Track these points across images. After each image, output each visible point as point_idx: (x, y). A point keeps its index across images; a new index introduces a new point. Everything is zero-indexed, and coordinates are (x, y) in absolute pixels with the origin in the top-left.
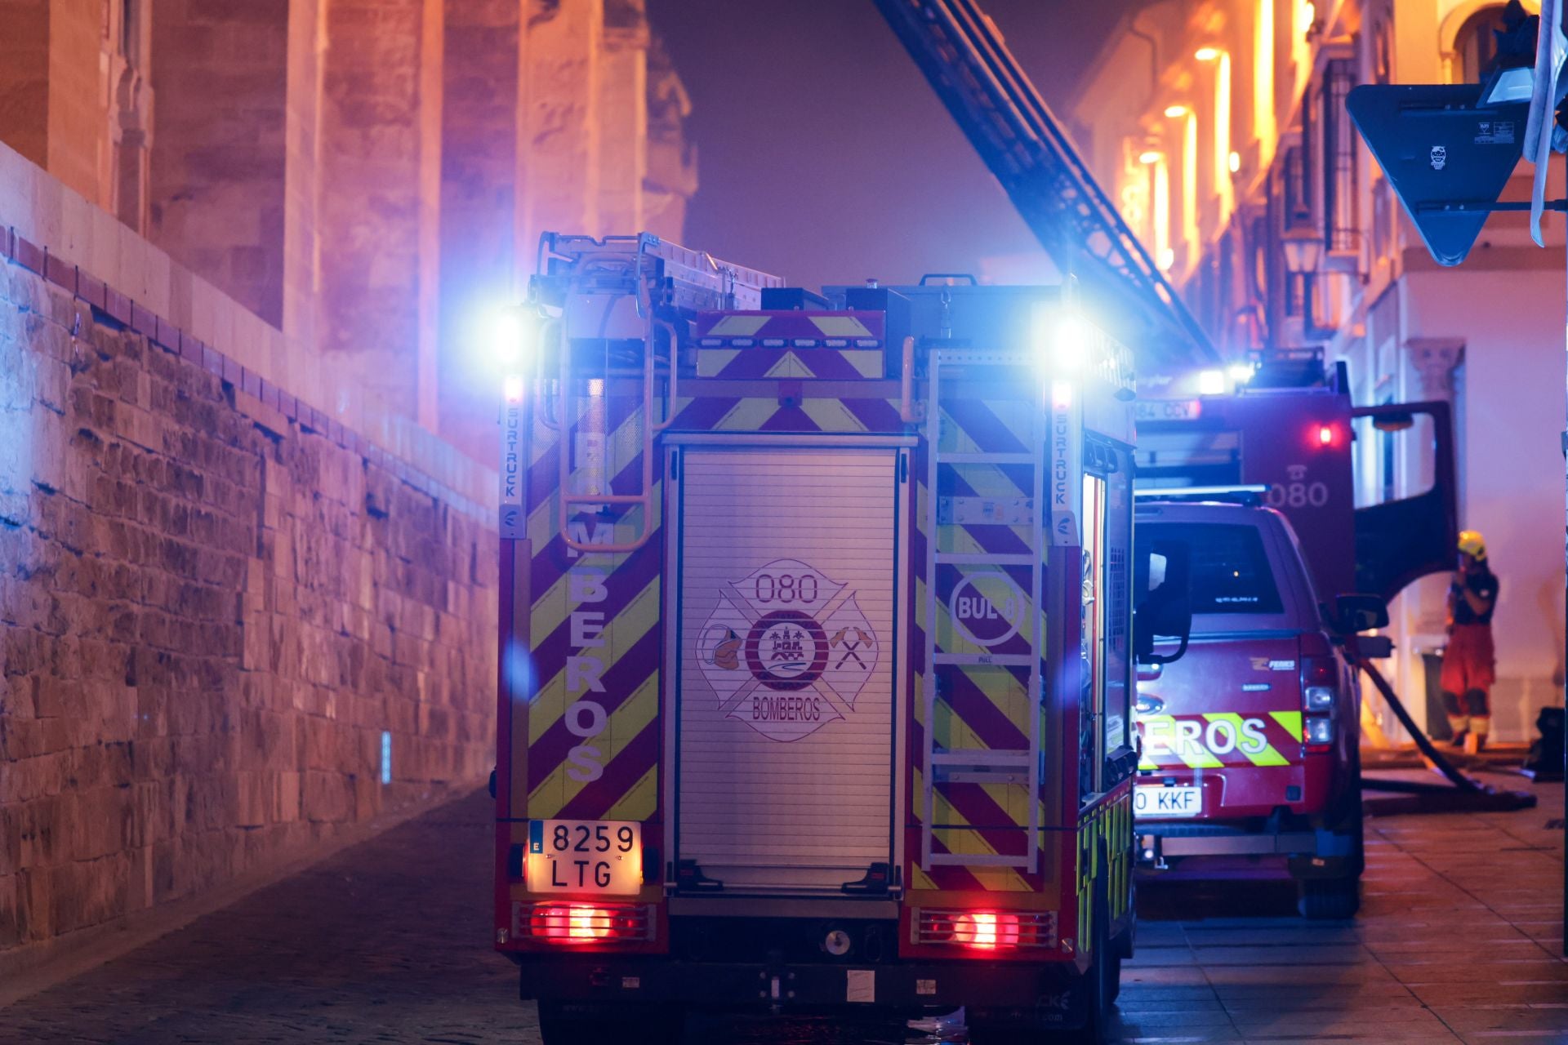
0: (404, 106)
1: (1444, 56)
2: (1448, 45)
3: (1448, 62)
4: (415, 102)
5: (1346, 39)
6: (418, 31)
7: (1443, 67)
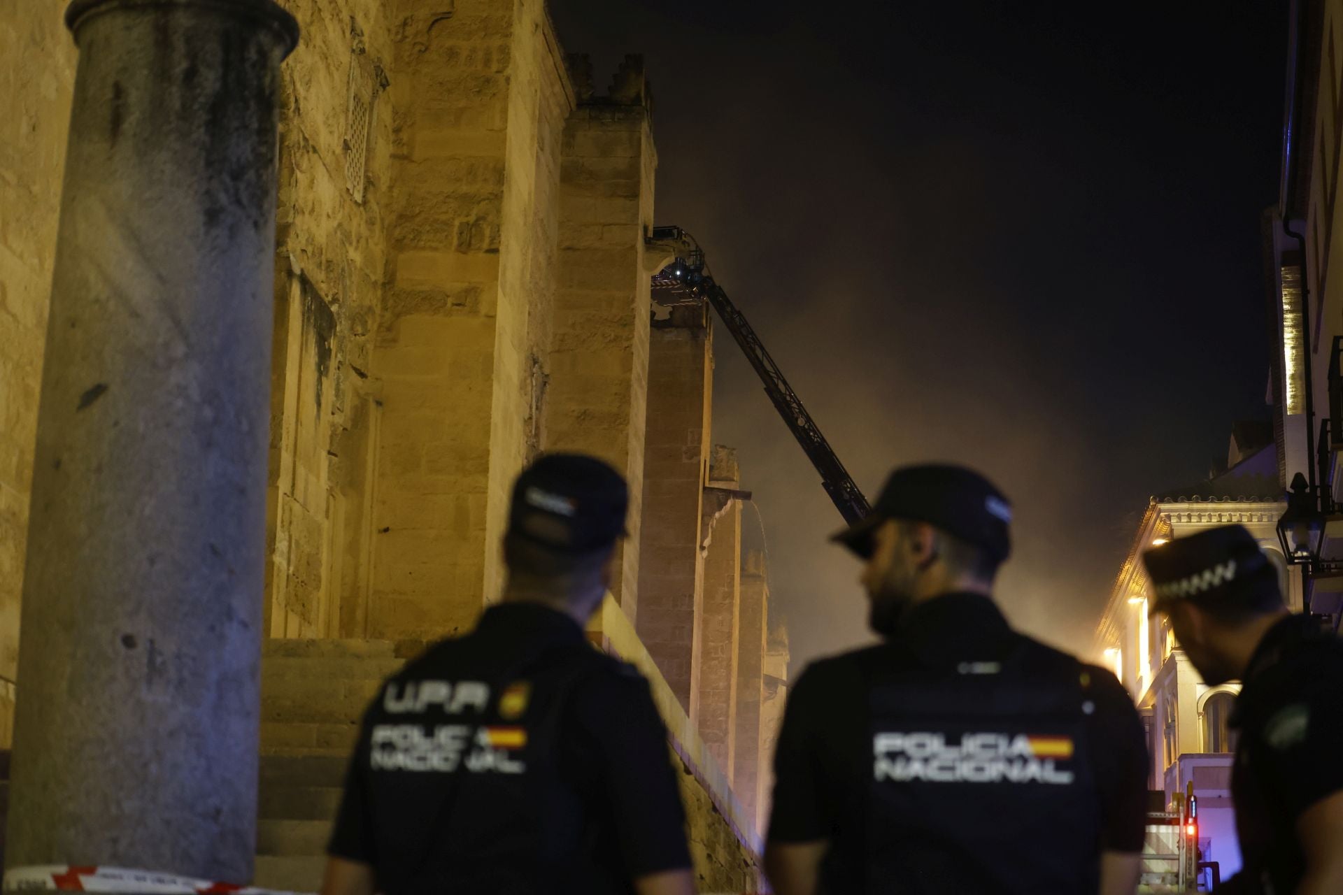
0: (721, 734)
1: (1199, 714)
2: (1201, 710)
3: (1201, 717)
4: (726, 733)
5: (1150, 707)
6: (727, 701)
7: (1199, 719)
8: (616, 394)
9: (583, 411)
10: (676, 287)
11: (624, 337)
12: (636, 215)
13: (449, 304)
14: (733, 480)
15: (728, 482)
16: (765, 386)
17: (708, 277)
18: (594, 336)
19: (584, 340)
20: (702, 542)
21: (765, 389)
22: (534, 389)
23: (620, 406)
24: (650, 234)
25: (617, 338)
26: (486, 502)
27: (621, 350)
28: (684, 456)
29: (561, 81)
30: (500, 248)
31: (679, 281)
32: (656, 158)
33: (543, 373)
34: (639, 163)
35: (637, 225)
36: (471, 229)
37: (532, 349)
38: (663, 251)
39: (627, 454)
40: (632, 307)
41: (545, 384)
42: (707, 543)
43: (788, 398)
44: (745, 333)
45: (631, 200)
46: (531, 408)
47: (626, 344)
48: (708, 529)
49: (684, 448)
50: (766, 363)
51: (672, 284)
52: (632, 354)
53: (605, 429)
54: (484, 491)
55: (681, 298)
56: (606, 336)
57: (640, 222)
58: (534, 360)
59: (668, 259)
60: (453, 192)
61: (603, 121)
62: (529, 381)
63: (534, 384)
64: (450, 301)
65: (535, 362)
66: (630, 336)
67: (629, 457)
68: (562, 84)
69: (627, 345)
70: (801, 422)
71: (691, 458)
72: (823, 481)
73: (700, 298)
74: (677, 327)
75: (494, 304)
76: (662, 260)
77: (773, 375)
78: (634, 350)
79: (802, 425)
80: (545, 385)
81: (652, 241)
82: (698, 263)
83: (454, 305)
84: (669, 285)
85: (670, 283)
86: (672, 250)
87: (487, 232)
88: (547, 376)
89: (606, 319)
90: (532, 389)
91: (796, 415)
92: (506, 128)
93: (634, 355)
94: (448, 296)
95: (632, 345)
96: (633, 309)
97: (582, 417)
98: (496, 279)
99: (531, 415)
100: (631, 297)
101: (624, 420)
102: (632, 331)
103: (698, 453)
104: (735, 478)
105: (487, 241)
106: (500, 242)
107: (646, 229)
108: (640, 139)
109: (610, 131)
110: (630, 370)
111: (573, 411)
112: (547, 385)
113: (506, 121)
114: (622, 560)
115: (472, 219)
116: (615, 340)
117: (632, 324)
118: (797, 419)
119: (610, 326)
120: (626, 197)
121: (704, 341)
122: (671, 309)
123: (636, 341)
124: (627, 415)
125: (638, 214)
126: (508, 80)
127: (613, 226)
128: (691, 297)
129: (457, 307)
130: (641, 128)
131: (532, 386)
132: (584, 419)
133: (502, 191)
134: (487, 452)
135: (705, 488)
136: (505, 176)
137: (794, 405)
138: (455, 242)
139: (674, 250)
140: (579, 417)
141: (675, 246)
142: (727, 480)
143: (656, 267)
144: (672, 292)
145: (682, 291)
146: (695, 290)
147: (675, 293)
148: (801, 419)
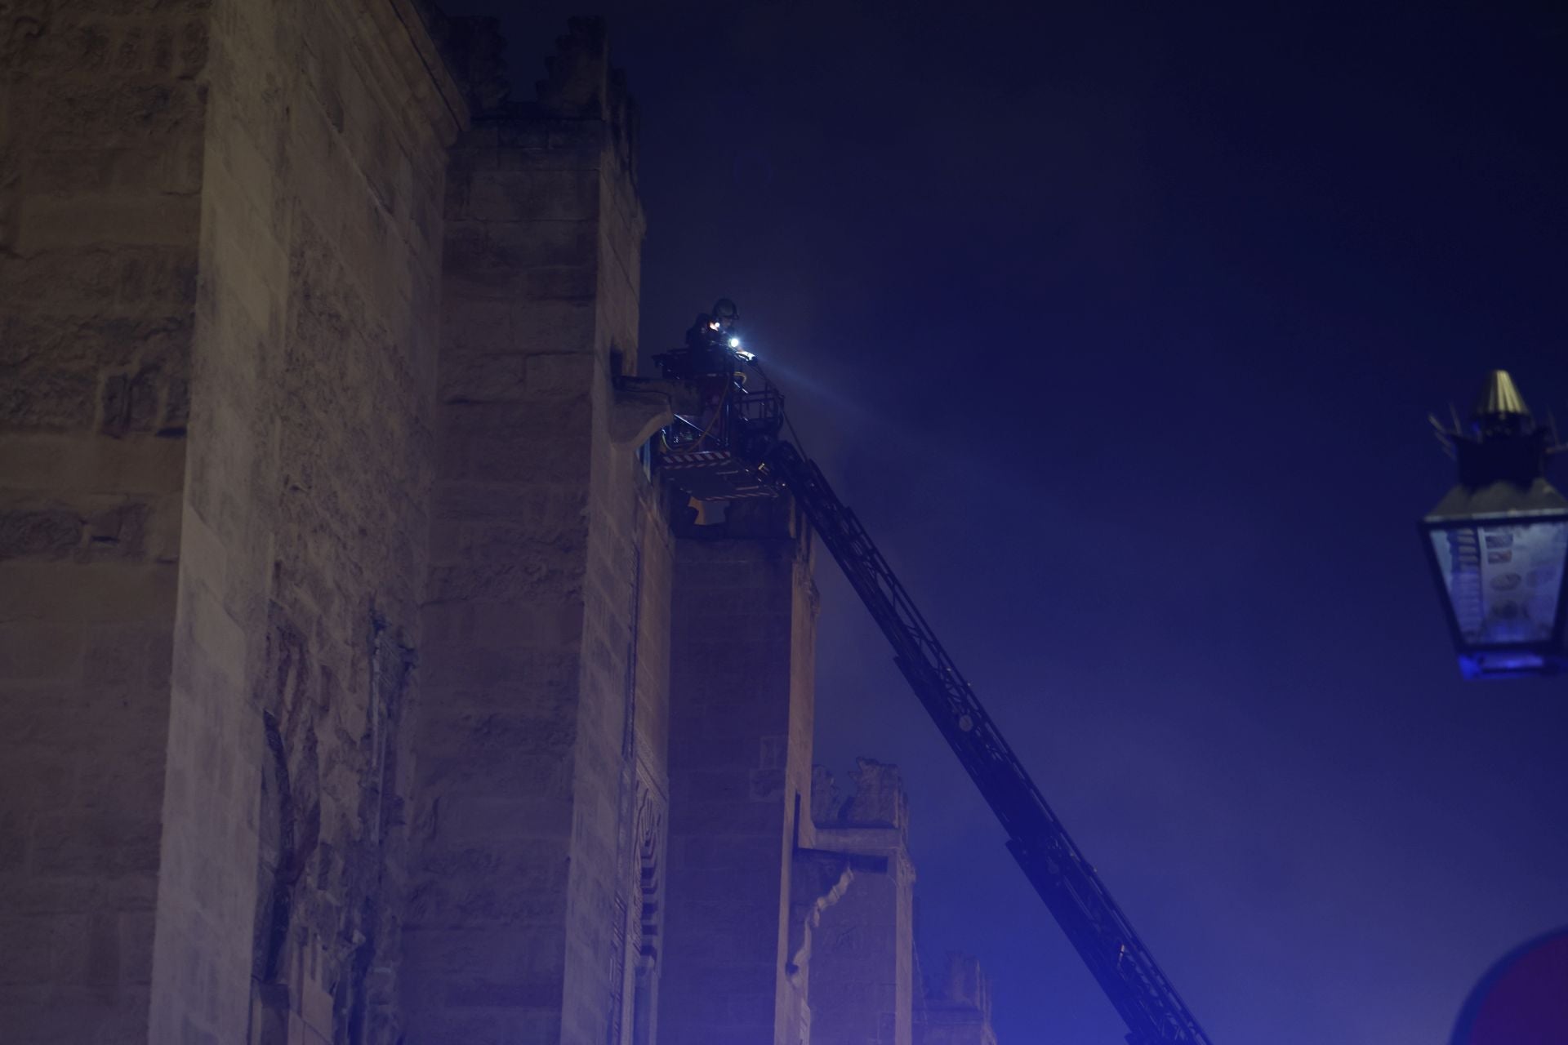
8: (550, 683)
9: (486, 717)
10: (724, 464)
11: (565, 573)
12: (587, 332)
13: (86, 537)
15: (881, 830)
16: (896, 654)
17: (789, 444)
18: (507, 572)
19: (489, 580)
20: (791, 955)
21: (896, 660)
22: (377, 678)
23: (557, 707)
24: (627, 369)
25: (552, 572)
26: (154, 927)
27: (560, 598)
28: (752, 788)
29: (431, 74)
30: (189, 427)
32: (640, 218)
33: (402, 646)
34: (595, 232)
35: (591, 353)
36: (131, 389)
37: (372, 600)
38: (647, 402)
40: (581, 513)
41: (407, 666)
42: (802, 957)
43: (942, 677)
44: (859, 551)
45: (579, 306)
46: (369, 716)
47: (569, 587)
48: (802, 931)
49: (753, 774)
50: (899, 609)
53: (528, 753)
54: (147, 906)
55: (735, 484)
56: (530, 571)
57: (598, 346)
58: (375, 622)
59: (658, 418)
60: (96, 317)
61: (526, 150)
62: (364, 664)
63: (377, 668)
64: (87, 532)
65: (379, 625)
66: (578, 570)
68: (435, 81)
69: (571, 590)
70: (965, 723)
71: (766, 792)
73: (772, 483)
74: (740, 538)
75: (174, 537)
76: (647, 420)
77: (911, 631)
78: (585, 598)
79: (968, 729)
80: (406, 669)
81: (627, 385)
82: (769, 414)
83: (95, 539)
84: (711, 461)
86: (666, 401)
87: (163, 395)
88: (410, 651)
89: (532, 538)
90: (372, 680)
91: (956, 710)
92: (201, 188)
93: (587, 606)
94: (84, 523)
97: (485, 730)
98: (180, 487)
99: (370, 729)
100: (580, 494)
101: (566, 735)
102: (582, 560)
103: (780, 784)
104: (896, 823)
105: (162, 412)
106: (188, 415)
107: (616, 358)
109: (538, 170)
110: (578, 637)
111: (467, 718)
112: (411, 668)
113: (200, 176)
114: (560, 1010)
115: (133, 368)
116: (548, 578)
117: (582, 547)
118: (957, 717)
119: (539, 552)
120: (568, 299)
122: (726, 504)
123: (589, 579)
125: (594, 330)
126: (204, 93)
127: (543, 356)
128: (758, 483)
129: (100, 545)
130: (601, 163)
131: (372, 674)
132: (488, 733)
133: (193, 315)
134: (157, 829)
135: (796, 851)
136: (200, 282)
137: (953, 692)
138: (99, 414)
140: (479, 730)
142: (878, 827)
143: (636, 434)
144: (718, 473)
145: (737, 472)
146: (762, 469)
147: (722, 475)
148: (966, 717)
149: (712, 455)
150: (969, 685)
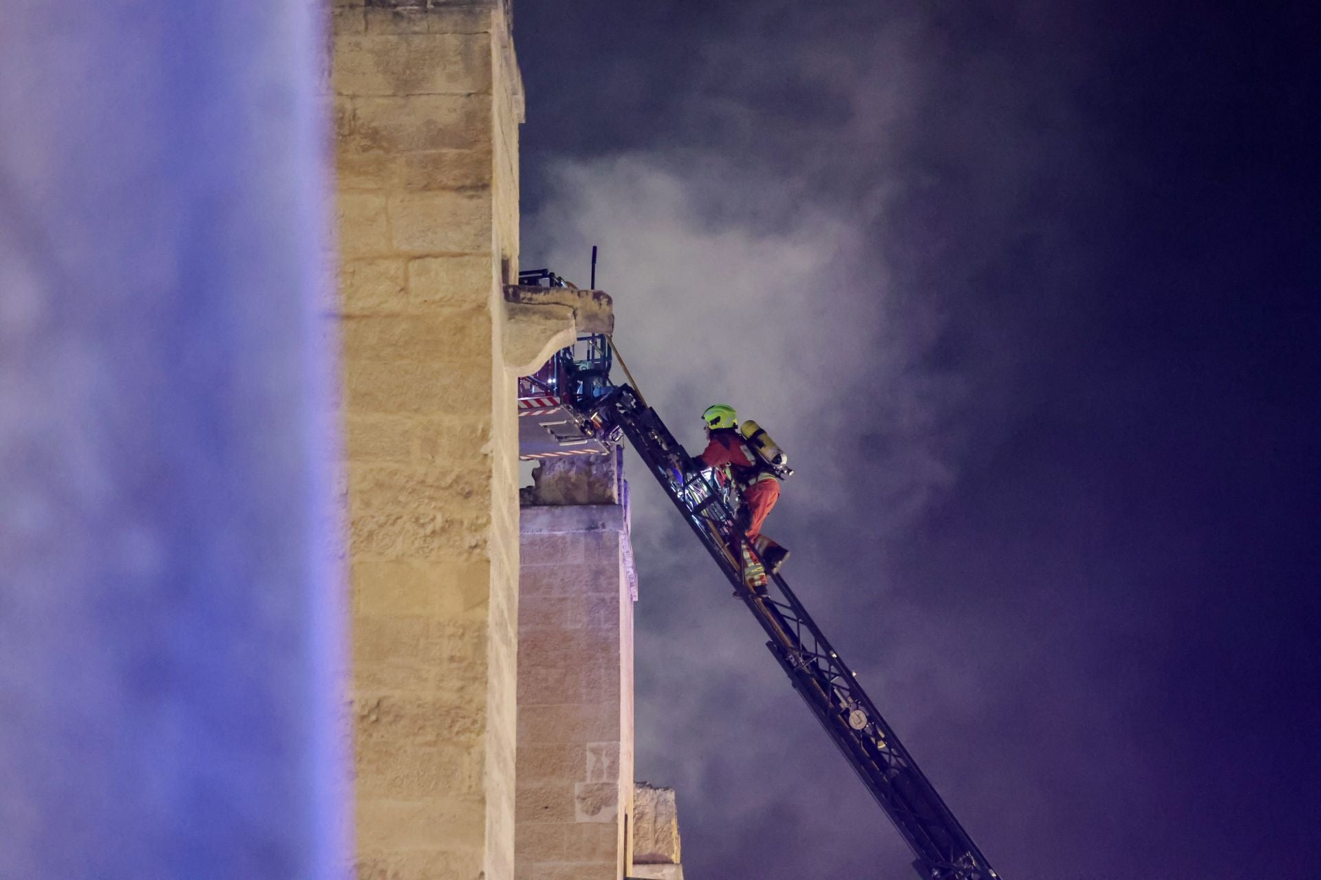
8: (452, 659)
9: (375, 702)
10: (552, 412)
11: (466, 523)
12: (485, 232)
14: (670, 862)
15: (657, 867)
16: (769, 639)
17: (625, 387)
18: (394, 524)
19: (371, 534)
21: (769, 644)
23: (462, 689)
24: (514, 279)
25: (449, 522)
27: (460, 554)
28: (578, 806)
31: (557, 399)
32: (521, 97)
34: (489, 109)
35: (488, 255)
38: (548, 316)
39: (483, 801)
40: (484, 450)
43: (823, 664)
45: (471, 197)
47: (470, 540)
49: (578, 789)
51: (543, 405)
52: (488, 561)
53: (428, 744)
55: (560, 438)
56: (422, 521)
57: (494, 247)
59: (560, 336)
61: (399, 9)
66: (482, 521)
67: (489, 809)
69: (473, 544)
70: (858, 719)
71: (596, 810)
72: (914, 859)
73: (605, 437)
74: (554, 504)
76: (548, 338)
77: (782, 611)
78: (490, 554)
79: (859, 727)
81: (522, 295)
82: (598, 355)
84: (537, 409)
85: (536, 404)
86: (570, 314)
89: (423, 482)
91: (844, 705)
93: (491, 564)
95: (485, 542)
96: (486, 455)
97: (373, 717)
100: (480, 427)
101: (474, 722)
102: (486, 508)
103: (612, 799)
104: (674, 858)
107: (505, 265)
108: (487, 52)
109: (415, 33)
110: (484, 602)
111: (351, 703)
116: (443, 530)
117: (486, 491)
118: (846, 713)
119: (432, 498)
120: (460, 189)
121: (617, 535)
122: (537, 465)
123: (494, 531)
124: (481, 708)
125: (490, 229)
127: (428, 260)
128: (588, 437)
130: (489, 26)
132: (377, 720)
137: (838, 680)
139: (575, 314)
140: (363, 718)
141: (578, 304)
142: (654, 862)
143: (534, 356)
144: (542, 424)
145: (565, 422)
146: (594, 418)
147: (545, 426)
148: (858, 712)
149: (538, 401)
150: (854, 674)
